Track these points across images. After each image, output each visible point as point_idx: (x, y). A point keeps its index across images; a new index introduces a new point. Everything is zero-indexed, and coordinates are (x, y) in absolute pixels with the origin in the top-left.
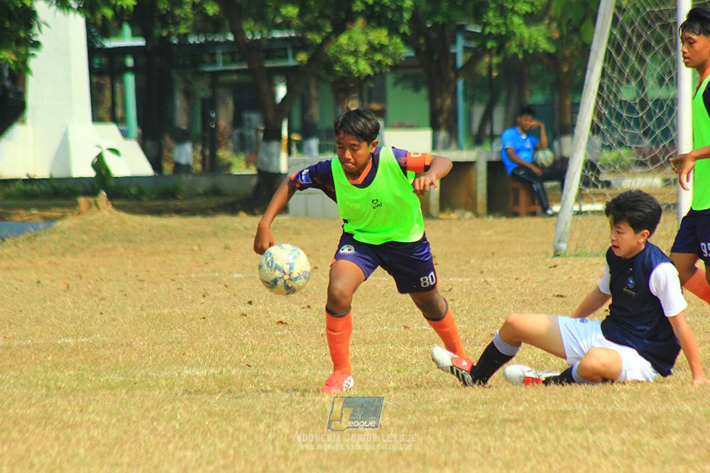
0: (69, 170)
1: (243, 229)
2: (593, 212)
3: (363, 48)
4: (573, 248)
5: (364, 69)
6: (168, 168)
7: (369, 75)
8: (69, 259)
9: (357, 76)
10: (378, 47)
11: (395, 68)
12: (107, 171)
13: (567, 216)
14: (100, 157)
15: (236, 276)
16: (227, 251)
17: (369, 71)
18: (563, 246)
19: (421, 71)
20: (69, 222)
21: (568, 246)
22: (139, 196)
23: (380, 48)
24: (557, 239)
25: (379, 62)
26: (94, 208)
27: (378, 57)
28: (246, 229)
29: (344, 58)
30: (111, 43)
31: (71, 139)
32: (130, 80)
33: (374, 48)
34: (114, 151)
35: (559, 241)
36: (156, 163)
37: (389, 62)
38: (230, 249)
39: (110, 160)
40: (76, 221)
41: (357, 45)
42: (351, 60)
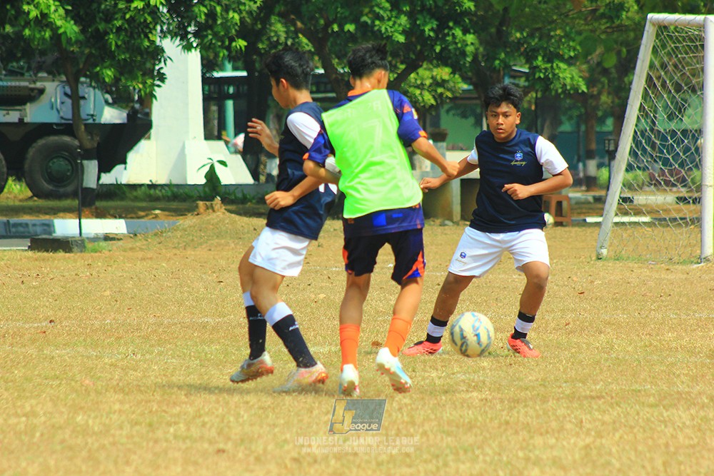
0: (186, 179)
1: (332, 230)
2: (630, 223)
3: (428, 82)
4: (612, 254)
5: (429, 100)
6: (263, 178)
7: (432, 105)
8: (189, 252)
9: (422, 104)
10: (440, 81)
11: (454, 99)
12: (218, 179)
13: (608, 226)
14: (212, 168)
15: (334, 269)
16: (320, 248)
17: (433, 102)
18: (604, 251)
19: (478, 102)
20: (188, 221)
21: (608, 252)
22: (244, 200)
23: (443, 83)
24: (599, 246)
25: (441, 94)
26: (210, 211)
27: (440, 90)
28: (335, 230)
29: (411, 90)
30: (217, 74)
31: (187, 151)
32: (230, 104)
33: (438, 83)
34: (223, 163)
35: (601, 248)
36: (255, 174)
37: (449, 94)
38: (322, 247)
39: (219, 170)
40: (195, 220)
41: (422, 79)
42: (418, 92)
